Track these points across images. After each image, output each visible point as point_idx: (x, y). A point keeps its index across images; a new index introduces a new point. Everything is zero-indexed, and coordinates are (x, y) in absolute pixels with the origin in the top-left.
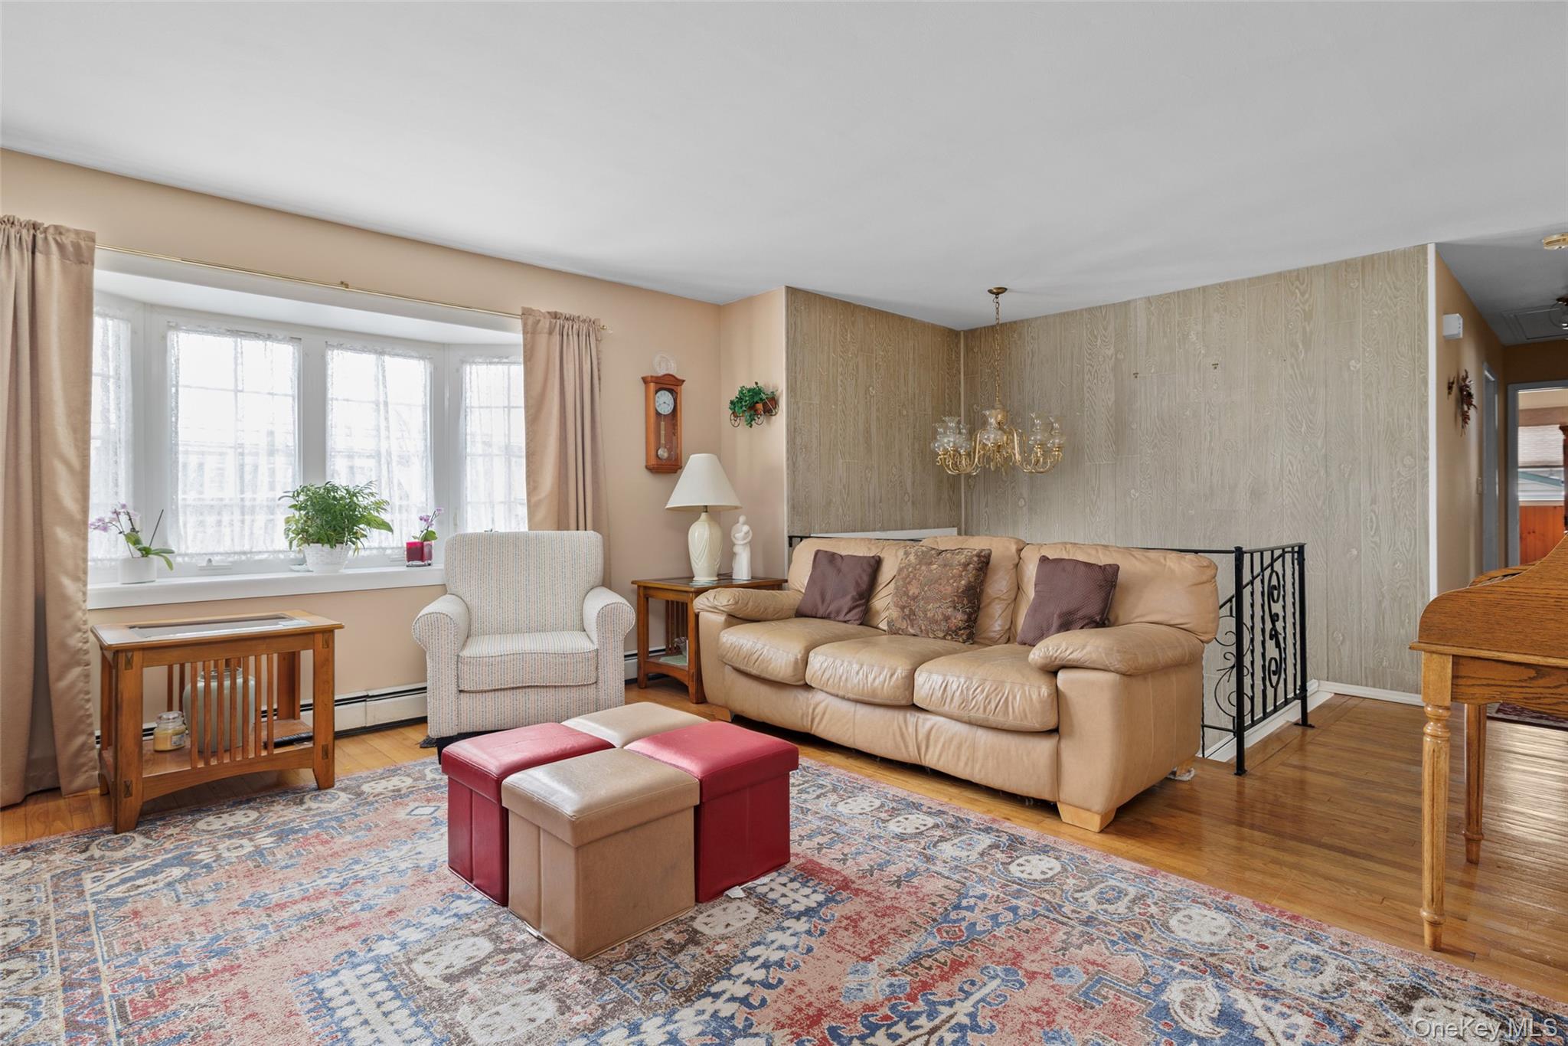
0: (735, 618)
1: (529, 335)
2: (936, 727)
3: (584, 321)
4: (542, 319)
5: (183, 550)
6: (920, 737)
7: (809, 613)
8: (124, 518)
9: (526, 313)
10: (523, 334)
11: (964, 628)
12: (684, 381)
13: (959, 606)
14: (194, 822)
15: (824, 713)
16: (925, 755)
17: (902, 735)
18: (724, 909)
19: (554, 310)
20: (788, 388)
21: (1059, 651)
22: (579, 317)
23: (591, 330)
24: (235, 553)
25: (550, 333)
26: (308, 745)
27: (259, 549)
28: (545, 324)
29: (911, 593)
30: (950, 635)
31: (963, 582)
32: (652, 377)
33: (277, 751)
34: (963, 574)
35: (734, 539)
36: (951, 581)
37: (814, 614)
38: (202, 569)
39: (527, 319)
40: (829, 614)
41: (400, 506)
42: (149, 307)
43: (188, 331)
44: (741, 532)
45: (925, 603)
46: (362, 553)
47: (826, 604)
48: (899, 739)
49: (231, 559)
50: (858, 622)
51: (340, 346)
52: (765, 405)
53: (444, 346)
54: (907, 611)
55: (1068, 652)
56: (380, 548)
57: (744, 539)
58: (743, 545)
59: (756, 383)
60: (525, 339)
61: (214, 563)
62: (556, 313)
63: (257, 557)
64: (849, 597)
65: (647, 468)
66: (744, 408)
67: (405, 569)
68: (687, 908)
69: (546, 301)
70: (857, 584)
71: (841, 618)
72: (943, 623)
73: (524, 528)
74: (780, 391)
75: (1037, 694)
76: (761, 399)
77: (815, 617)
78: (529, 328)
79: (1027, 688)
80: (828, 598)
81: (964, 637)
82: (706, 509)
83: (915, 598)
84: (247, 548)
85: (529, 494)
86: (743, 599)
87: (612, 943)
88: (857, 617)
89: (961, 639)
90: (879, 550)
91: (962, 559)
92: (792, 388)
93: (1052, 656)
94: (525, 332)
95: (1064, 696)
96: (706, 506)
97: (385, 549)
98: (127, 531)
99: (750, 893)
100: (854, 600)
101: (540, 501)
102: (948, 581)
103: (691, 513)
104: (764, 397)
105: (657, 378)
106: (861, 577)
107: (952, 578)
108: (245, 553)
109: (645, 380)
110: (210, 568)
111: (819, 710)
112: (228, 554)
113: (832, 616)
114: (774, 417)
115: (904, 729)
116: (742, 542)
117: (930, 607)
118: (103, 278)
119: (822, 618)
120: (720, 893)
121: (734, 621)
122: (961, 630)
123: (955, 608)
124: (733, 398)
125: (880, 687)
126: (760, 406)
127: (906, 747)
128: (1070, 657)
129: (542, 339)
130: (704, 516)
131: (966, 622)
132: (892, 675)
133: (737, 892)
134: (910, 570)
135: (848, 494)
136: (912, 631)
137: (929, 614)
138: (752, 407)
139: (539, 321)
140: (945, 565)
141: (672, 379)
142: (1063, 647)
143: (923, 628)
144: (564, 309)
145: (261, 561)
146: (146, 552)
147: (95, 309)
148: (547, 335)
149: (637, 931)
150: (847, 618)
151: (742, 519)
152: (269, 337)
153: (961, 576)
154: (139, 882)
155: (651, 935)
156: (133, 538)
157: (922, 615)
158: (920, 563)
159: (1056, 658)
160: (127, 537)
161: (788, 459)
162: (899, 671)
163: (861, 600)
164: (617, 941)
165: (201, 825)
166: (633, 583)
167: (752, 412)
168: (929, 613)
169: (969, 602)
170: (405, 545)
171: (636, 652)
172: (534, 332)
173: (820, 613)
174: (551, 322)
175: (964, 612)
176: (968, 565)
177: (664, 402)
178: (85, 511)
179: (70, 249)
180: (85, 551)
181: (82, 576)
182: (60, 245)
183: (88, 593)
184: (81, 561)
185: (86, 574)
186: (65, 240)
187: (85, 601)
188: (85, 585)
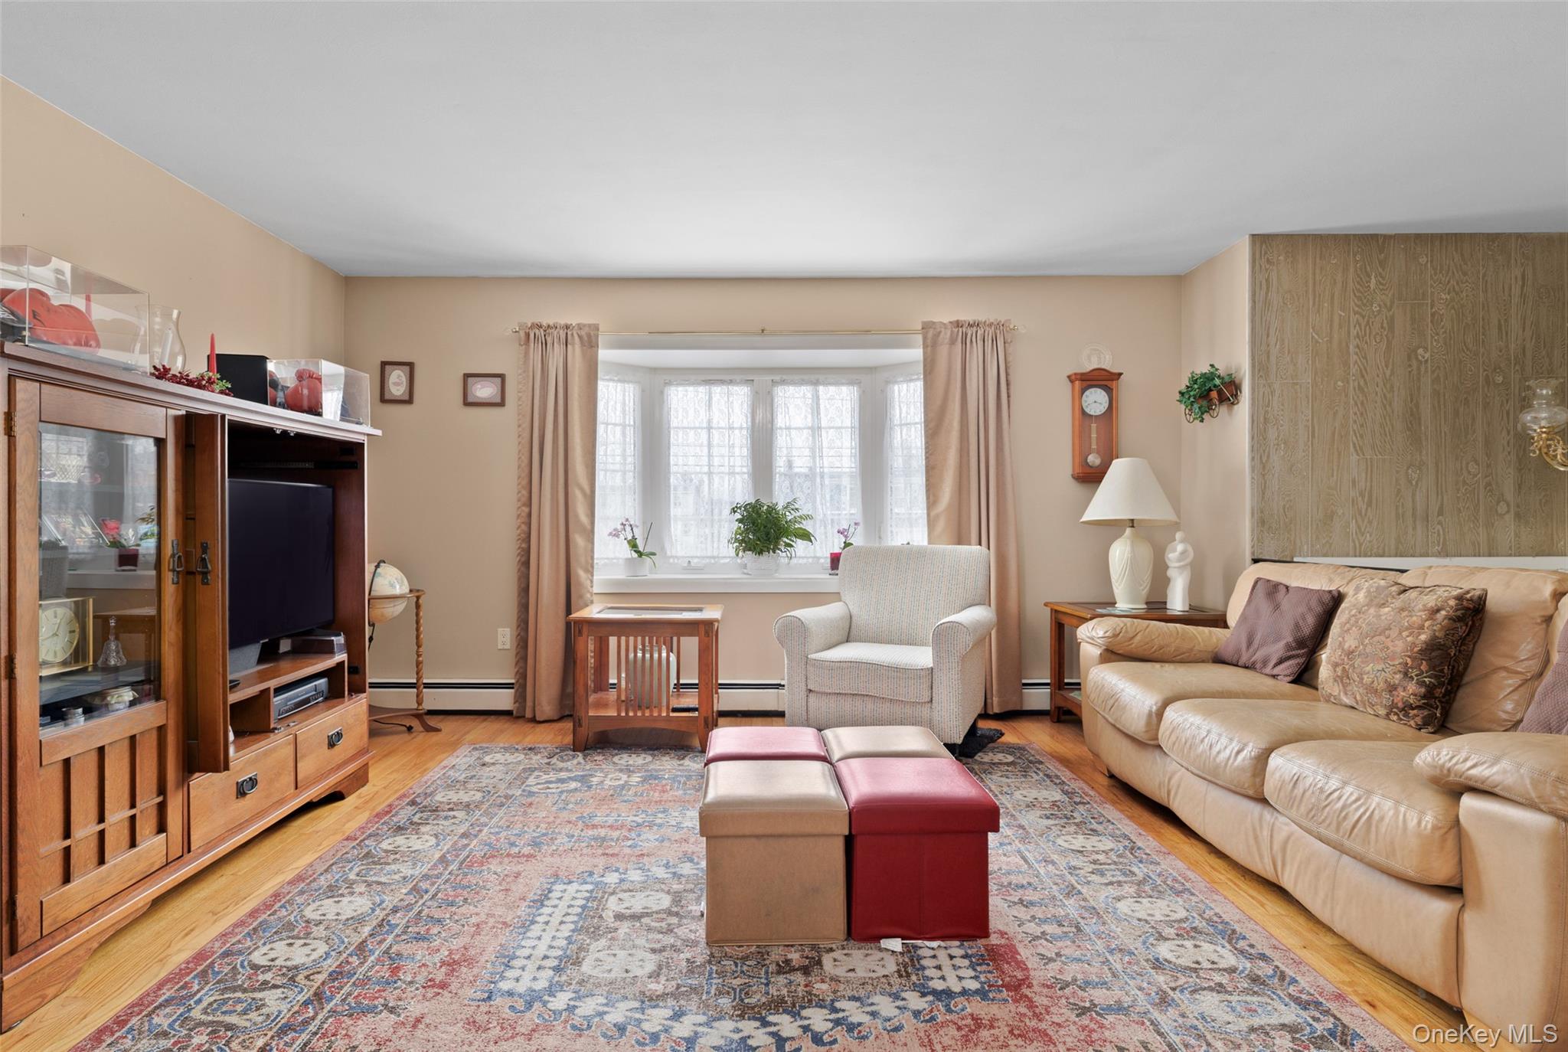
0: (1112, 654)
1: (929, 349)
2: (1293, 838)
3: (991, 325)
4: (943, 330)
5: (674, 554)
6: (1276, 847)
7: (1229, 659)
8: (628, 528)
9: (927, 327)
10: (924, 348)
11: (1418, 707)
12: (1121, 374)
13: (1414, 673)
14: (613, 756)
15: (1179, 786)
16: (1282, 874)
17: (1256, 838)
18: (867, 955)
19: (956, 319)
20: (1253, 366)
21: (1454, 761)
22: (985, 322)
23: (998, 334)
24: (707, 557)
25: (953, 342)
26: (696, 714)
27: (724, 555)
28: (946, 335)
29: (1346, 646)
30: (1396, 714)
31: (1423, 637)
32: (1075, 374)
33: (672, 714)
34: (1427, 624)
35: (1167, 561)
36: (1405, 634)
37: (1234, 662)
38: (685, 569)
39: (927, 332)
40: (1254, 663)
41: (832, 520)
42: (654, 370)
43: (678, 385)
44: (1177, 552)
45: (1362, 662)
46: (794, 561)
47: (1251, 650)
48: (1252, 841)
49: (704, 562)
50: (1290, 679)
51: (783, 382)
52: (1220, 393)
53: (871, 370)
54: (1339, 670)
55: (1469, 764)
56: (815, 557)
57: (1179, 560)
58: (1179, 567)
59: (1212, 366)
60: (925, 353)
61: (692, 564)
62: (958, 321)
63: (722, 561)
64: (1281, 645)
65: (1073, 477)
66: (1192, 399)
67: (828, 576)
68: (833, 939)
69: (946, 312)
70: (1297, 626)
71: (1268, 670)
72: (1385, 694)
73: (925, 543)
74: (1243, 371)
75: (1415, 821)
76: (1215, 386)
77: (1237, 665)
78: (929, 341)
79: (1402, 809)
80: (1256, 642)
81: (1419, 720)
82: (1132, 523)
83: (1350, 653)
84: (715, 554)
85: (929, 508)
86: (1126, 632)
87: (740, 941)
88: (1288, 672)
89: (1412, 723)
90: (1345, 582)
91: (1431, 601)
92: (1260, 367)
93: (1443, 766)
94: (925, 346)
95: (1467, 835)
96: (1132, 520)
97: (819, 558)
98: (630, 538)
99: (908, 950)
100: (1289, 647)
101: (937, 516)
102: (1400, 633)
103: (1111, 528)
104: (1217, 382)
105: (1082, 374)
106: (1304, 619)
107: (1407, 629)
108: (714, 557)
109: (1071, 379)
110: (689, 568)
111: (1174, 781)
112: (703, 558)
113: (1258, 666)
114: (1236, 407)
115: (1258, 833)
116: (1177, 565)
117: (1368, 668)
118: (604, 354)
119: (1246, 667)
120: (877, 938)
121: (1113, 657)
122: (1413, 709)
123: (1406, 674)
124: (1183, 388)
125: (1223, 764)
126: (1214, 394)
127: (1261, 857)
128: (1473, 772)
129: (943, 351)
130: (1128, 531)
131: (1424, 697)
132: (1238, 752)
133: (896, 944)
134: (1353, 612)
135: (1369, 504)
136: (1346, 700)
137: (1366, 679)
138: (1205, 395)
139: (940, 332)
140: (1403, 609)
141: (1106, 374)
142: (1463, 755)
143: (1358, 698)
144: (969, 317)
145: (724, 564)
146: (640, 554)
147: (600, 375)
148: (948, 346)
149: (771, 940)
150: (1276, 671)
151: (1178, 535)
152: (731, 382)
153: (1422, 627)
154: (551, 786)
155: (781, 948)
156: (633, 544)
157: (1357, 679)
158: (1369, 605)
159: (1449, 770)
160: (629, 542)
161: (1253, 459)
162: (1249, 748)
163: (1299, 649)
164: (747, 941)
165: (616, 759)
166: (1046, 605)
167: (1205, 403)
168: (1365, 677)
169: (1432, 667)
170: (829, 555)
171: (1048, 681)
172: (934, 345)
173: (1243, 660)
174: (952, 332)
175: (1421, 683)
176: (1438, 611)
177: (1096, 401)
178: (593, 523)
179: (586, 338)
180: (592, 551)
181: (590, 569)
182: (580, 337)
183: (595, 581)
184: (589, 558)
185: (592, 567)
186: (583, 333)
187: (592, 587)
188: (592, 576)
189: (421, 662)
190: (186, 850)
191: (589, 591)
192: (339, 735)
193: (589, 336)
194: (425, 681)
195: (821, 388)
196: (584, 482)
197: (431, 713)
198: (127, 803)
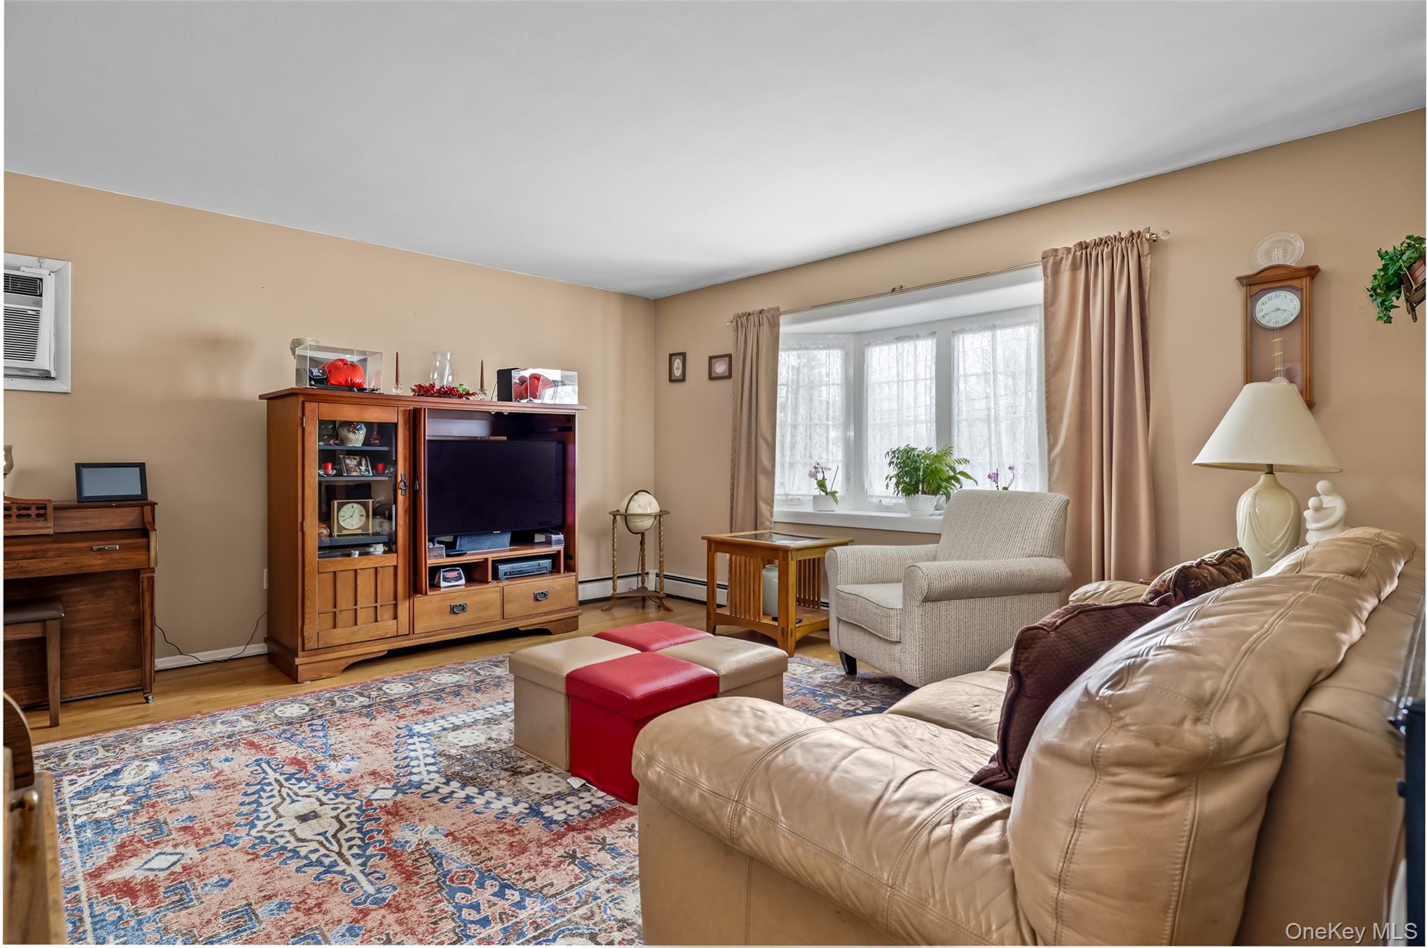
4: (1064, 255)
9: (1047, 255)
10: (1044, 281)
19: (1079, 241)
22: (1114, 237)
25: (1075, 268)
26: (777, 623)
28: (1068, 261)
38: (875, 508)
39: (1047, 262)
49: (893, 501)
60: (1045, 288)
61: (883, 504)
62: (1081, 243)
78: (1050, 271)
82: (1269, 469)
85: (1049, 452)
94: (1046, 278)
98: (820, 478)
101: (1055, 459)
110: (881, 507)
118: (787, 329)
129: (1065, 280)
130: (1263, 478)
139: (1062, 258)
144: (1093, 236)
146: (826, 493)
148: (1070, 273)
156: (821, 484)
160: (818, 482)
172: (1055, 275)
174: (1075, 255)
178: (773, 466)
179: (771, 318)
180: (773, 489)
181: (770, 503)
182: (768, 318)
183: (774, 513)
184: (770, 494)
185: (773, 501)
186: (769, 315)
187: (772, 516)
188: (772, 507)
189: (663, 562)
190: (411, 632)
191: (768, 520)
192: (545, 595)
193: (773, 316)
194: (665, 573)
195: (998, 332)
196: (767, 434)
197: (669, 596)
198: (373, 600)
